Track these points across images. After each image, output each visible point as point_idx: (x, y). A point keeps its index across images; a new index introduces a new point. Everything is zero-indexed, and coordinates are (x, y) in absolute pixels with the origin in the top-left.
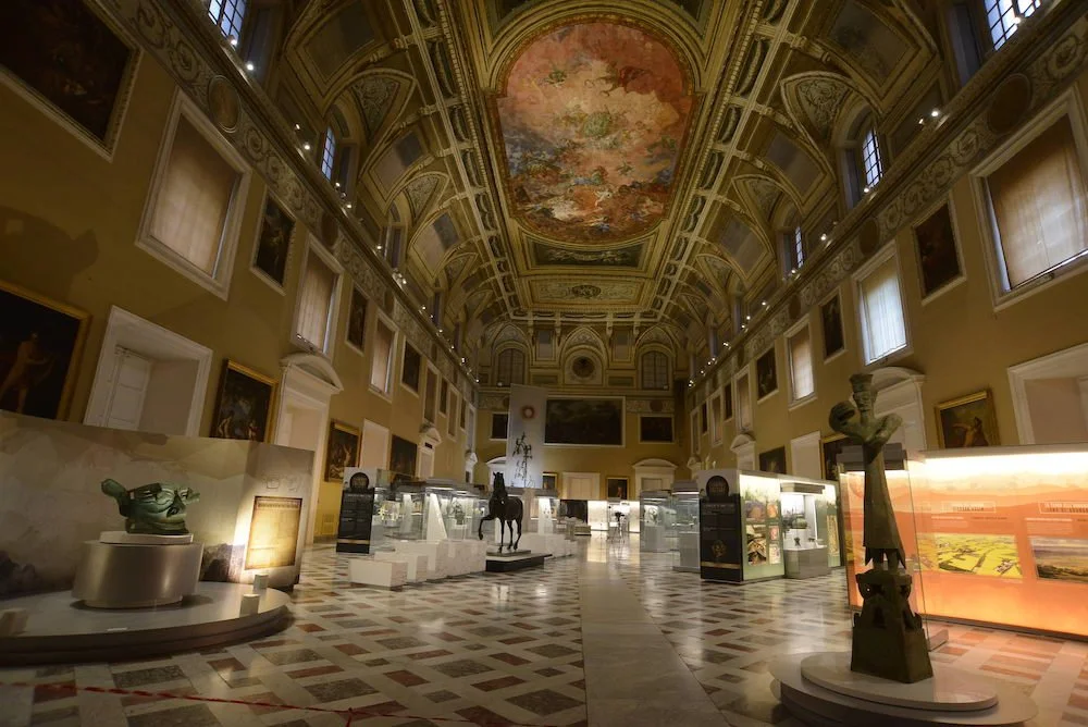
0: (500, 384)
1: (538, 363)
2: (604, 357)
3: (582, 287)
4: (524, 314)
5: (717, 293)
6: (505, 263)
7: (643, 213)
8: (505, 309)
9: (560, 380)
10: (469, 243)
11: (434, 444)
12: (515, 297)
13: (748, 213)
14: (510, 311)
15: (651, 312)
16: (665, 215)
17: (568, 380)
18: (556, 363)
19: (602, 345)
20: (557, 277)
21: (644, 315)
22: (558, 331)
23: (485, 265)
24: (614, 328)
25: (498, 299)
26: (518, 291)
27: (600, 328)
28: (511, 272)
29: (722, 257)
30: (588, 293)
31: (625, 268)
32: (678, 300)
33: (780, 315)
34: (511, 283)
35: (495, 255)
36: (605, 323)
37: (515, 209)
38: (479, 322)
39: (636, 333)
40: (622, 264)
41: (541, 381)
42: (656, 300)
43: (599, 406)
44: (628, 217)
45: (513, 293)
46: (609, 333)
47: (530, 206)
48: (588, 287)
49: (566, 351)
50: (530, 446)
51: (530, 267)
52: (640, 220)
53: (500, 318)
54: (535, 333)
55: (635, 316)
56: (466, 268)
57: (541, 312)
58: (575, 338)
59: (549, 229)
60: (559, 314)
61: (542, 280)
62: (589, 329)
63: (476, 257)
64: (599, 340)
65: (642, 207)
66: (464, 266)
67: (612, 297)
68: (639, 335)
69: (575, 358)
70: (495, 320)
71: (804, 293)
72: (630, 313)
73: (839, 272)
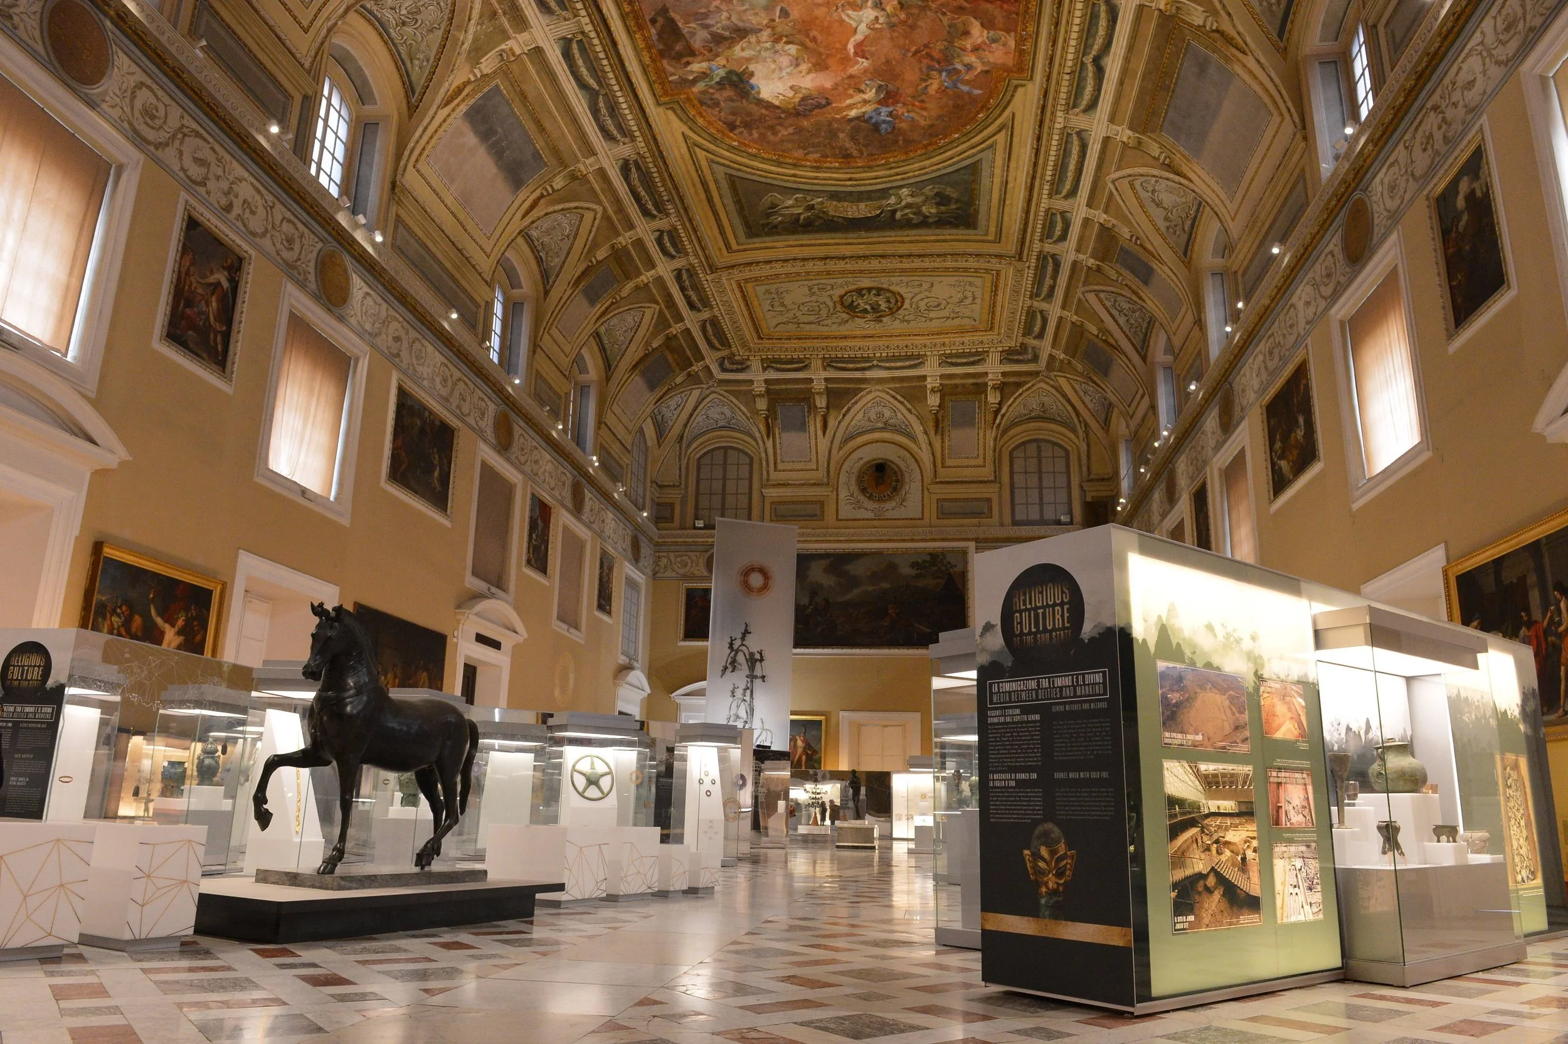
0: (700, 524)
1: (783, 476)
2: (925, 457)
3: (859, 292)
4: (743, 367)
5: (1168, 268)
6: (673, 235)
7: (969, 67)
8: (699, 356)
9: (830, 511)
10: (573, 177)
11: (508, 641)
12: (714, 322)
13: (1226, 27)
14: (711, 359)
15: (1024, 347)
16: (1021, 68)
17: (846, 511)
18: (821, 474)
19: (918, 429)
20: (798, 267)
21: (1009, 355)
22: (821, 402)
23: (625, 239)
24: (944, 392)
25: (676, 329)
26: (719, 310)
27: (913, 392)
28: (693, 260)
29: (1169, 167)
30: (875, 308)
31: (947, 233)
32: (1082, 308)
33: (1317, 270)
34: (697, 287)
35: (646, 212)
36: (924, 378)
37: (661, 75)
38: (638, 381)
39: (993, 398)
40: (941, 223)
41: (783, 513)
42: (1031, 313)
43: (915, 565)
44: (934, 86)
45: (706, 315)
46: (933, 401)
47: (697, 67)
48: (874, 292)
49: (840, 448)
50: (761, 654)
51: (734, 246)
52: (965, 88)
53: (689, 375)
54: (771, 409)
55: (989, 360)
56: (579, 244)
57: (779, 361)
58: (860, 415)
59: (755, 135)
60: (819, 362)
61: (767, 277)
62: (888, 393)
63: (599, 216)
64: (912, 419)
65: (964, 50)
66: (572, 238)
67: (932, 315)
68: (1000, 403)
69: (862, 462)
70: (678, 380)
71: (1382, 182)
72: (977, 353)
73: (1480, 78)
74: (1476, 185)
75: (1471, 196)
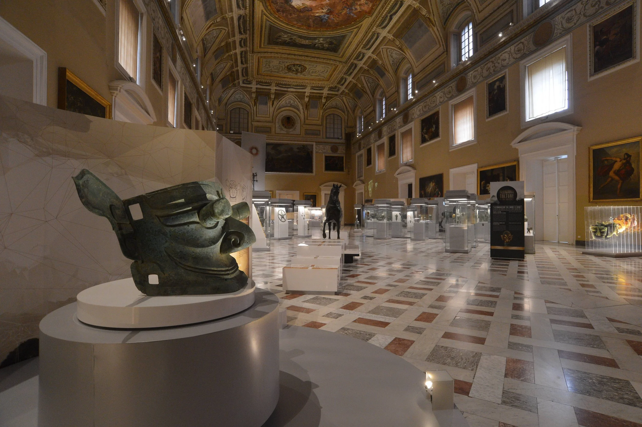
0: (232, 132)
1: (258, 119)
2: (302, 116)
3: (294, 65)
4: (250, 83)
5: (390, 75)
6: (245, 40)
7: (356, 9)
8: (238, 78)
9: (273, 130)
10: (223, 18)
12: (247, 68)
13: (432, 18)
14: (241, 79)
15: (336, 87)
16: (370, 13)
17: (278, 131)
18: (270, 119)
19: (301, 107)
20: (279, 55)
21: (331, 89)
22: (273, 97)
23: (231, 40)
24: (310, 97)
25: (235, 70)
26: (249, 65)
27: (301, 96)
28: (248, 49)
29: (401, 49)
30: (297, 70)
31: (328, 53)
32: (359, 80)
33: (446, 90)
34: (246, 57)
35: (240, 32)
36: (305, 92)
39: (324, 101)
40: (328, 49)
41: (259, 130)
42: (342, 78)
43: (298, 148)
44: (344, 12)
45: (245, 66)
46: (307, 99)
48: (299, 65)
49: (277, 111)
50: (256, 173)
51: (262, 46)
52: (352, 14)
53: (233, 84)
54: (257, 98)
55: (325, 89)
56: (218, 40)
57: (262, 82)
58: (284, 102)
59: (285, 15)
60: (275, 84)
61: (268, 57)
62: (294, 96)
63: (226, 32)
64: (299, 104)
65: (357, 4)
66: (216, 38)
67: (313, 74)
68: (326, 102)
69: (282, 116)
70: (230, 86)
71: (472, 74)
72: (322, 87)
73: (507, 60)
74: (501, 85)
75: (499, 87)
